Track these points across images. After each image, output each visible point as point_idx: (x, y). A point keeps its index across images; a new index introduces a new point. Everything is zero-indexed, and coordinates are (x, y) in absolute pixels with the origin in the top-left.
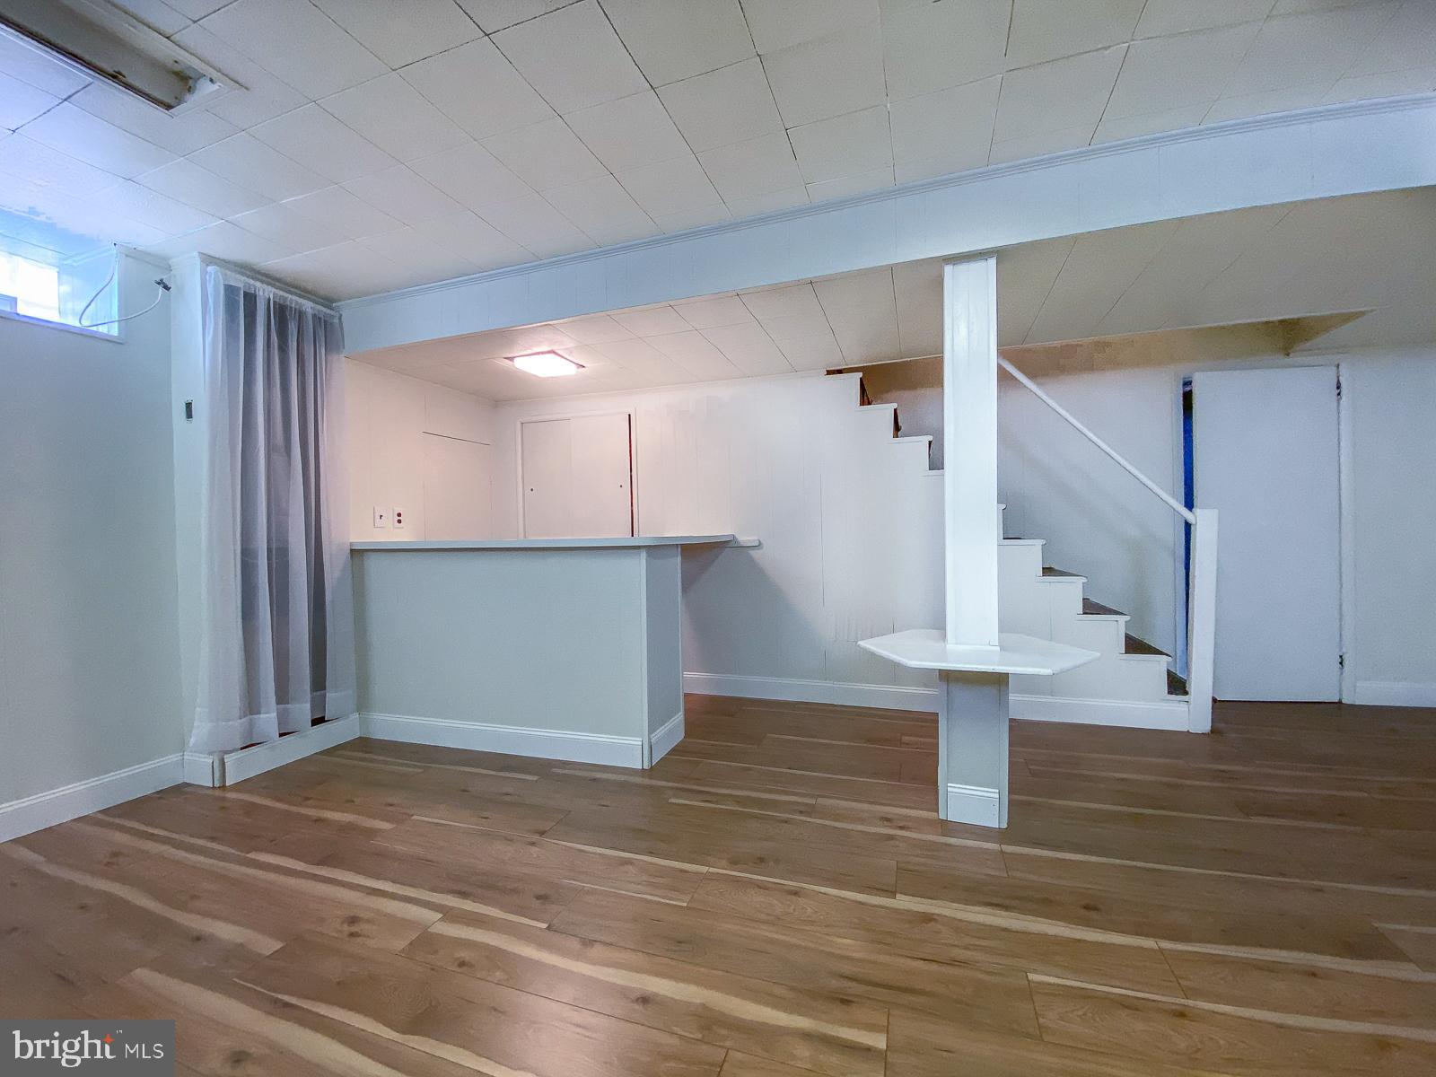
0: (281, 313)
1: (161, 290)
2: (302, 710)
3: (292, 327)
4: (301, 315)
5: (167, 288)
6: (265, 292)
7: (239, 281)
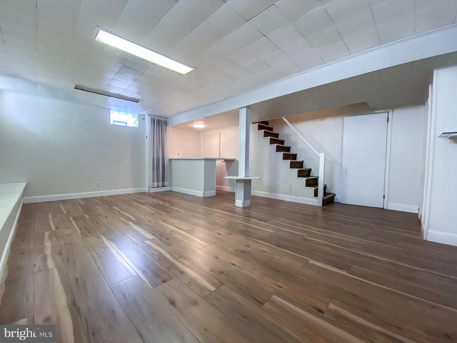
0: (159, 121)
1: (143, 120)
2: (161, 184)
3: (160, 123)
4: (161, 121)
5: (144, 119)
6: (156, 118)
7: (153, 117)
